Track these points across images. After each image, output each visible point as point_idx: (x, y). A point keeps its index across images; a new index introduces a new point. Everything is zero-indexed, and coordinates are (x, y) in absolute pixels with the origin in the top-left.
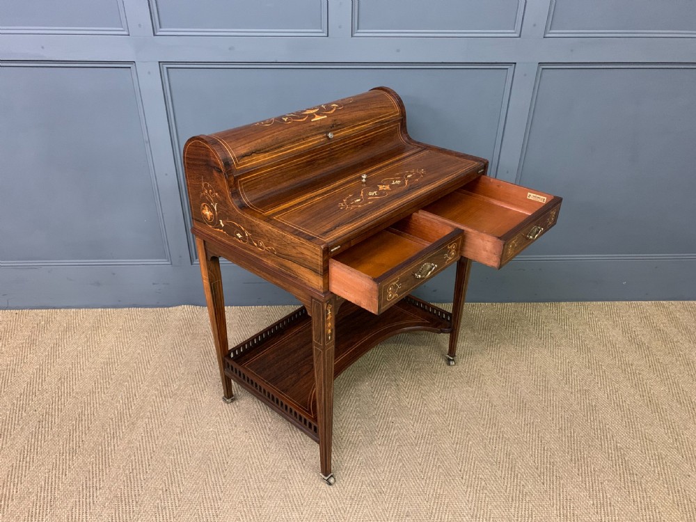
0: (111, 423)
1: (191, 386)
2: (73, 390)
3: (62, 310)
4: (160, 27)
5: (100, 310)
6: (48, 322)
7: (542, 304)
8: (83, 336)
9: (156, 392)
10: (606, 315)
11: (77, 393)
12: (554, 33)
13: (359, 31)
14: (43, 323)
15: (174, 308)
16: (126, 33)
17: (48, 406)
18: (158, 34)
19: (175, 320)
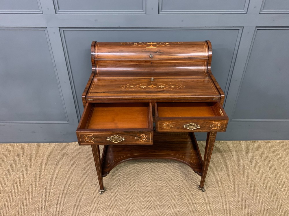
0: (36, 211)
1: (77, 188)
2: (19, 190)
3: (17, 144)
4: (59, 10)
5: (35, 144)
6: (10, 150)
7: (249, 141)
8: (26, 159)
9: (60, 192)
10: (281, 148)
11: (21, 192)
12: (265, 11)
13: (162, 11)
14: (8, 151)
15: (71, 143)
16: (41, 13)
17: (6, 200)
18: (58, 13)
19: (71, 150)
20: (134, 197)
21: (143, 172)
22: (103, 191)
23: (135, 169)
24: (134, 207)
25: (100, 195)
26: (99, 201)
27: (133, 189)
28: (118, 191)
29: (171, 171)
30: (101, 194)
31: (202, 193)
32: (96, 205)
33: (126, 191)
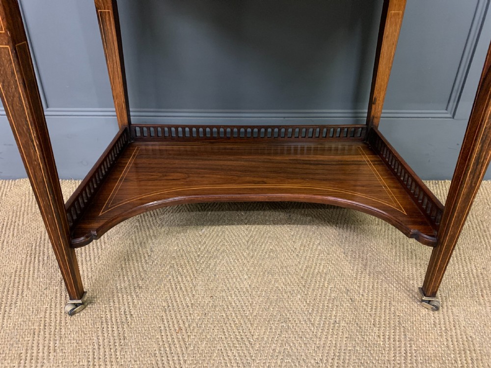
20: (189, 326)
21: (224, 251)
22: (80, 301)
23: (200, 242)
24: (185, 361)
25: (68, 317)
26: (57, 337)
27: (188, 299)
28: (135, 306)
29: (316, 250)
30: (72, 313)
31: (431, 313)
32: (41, 354)
33: (165, 304)
